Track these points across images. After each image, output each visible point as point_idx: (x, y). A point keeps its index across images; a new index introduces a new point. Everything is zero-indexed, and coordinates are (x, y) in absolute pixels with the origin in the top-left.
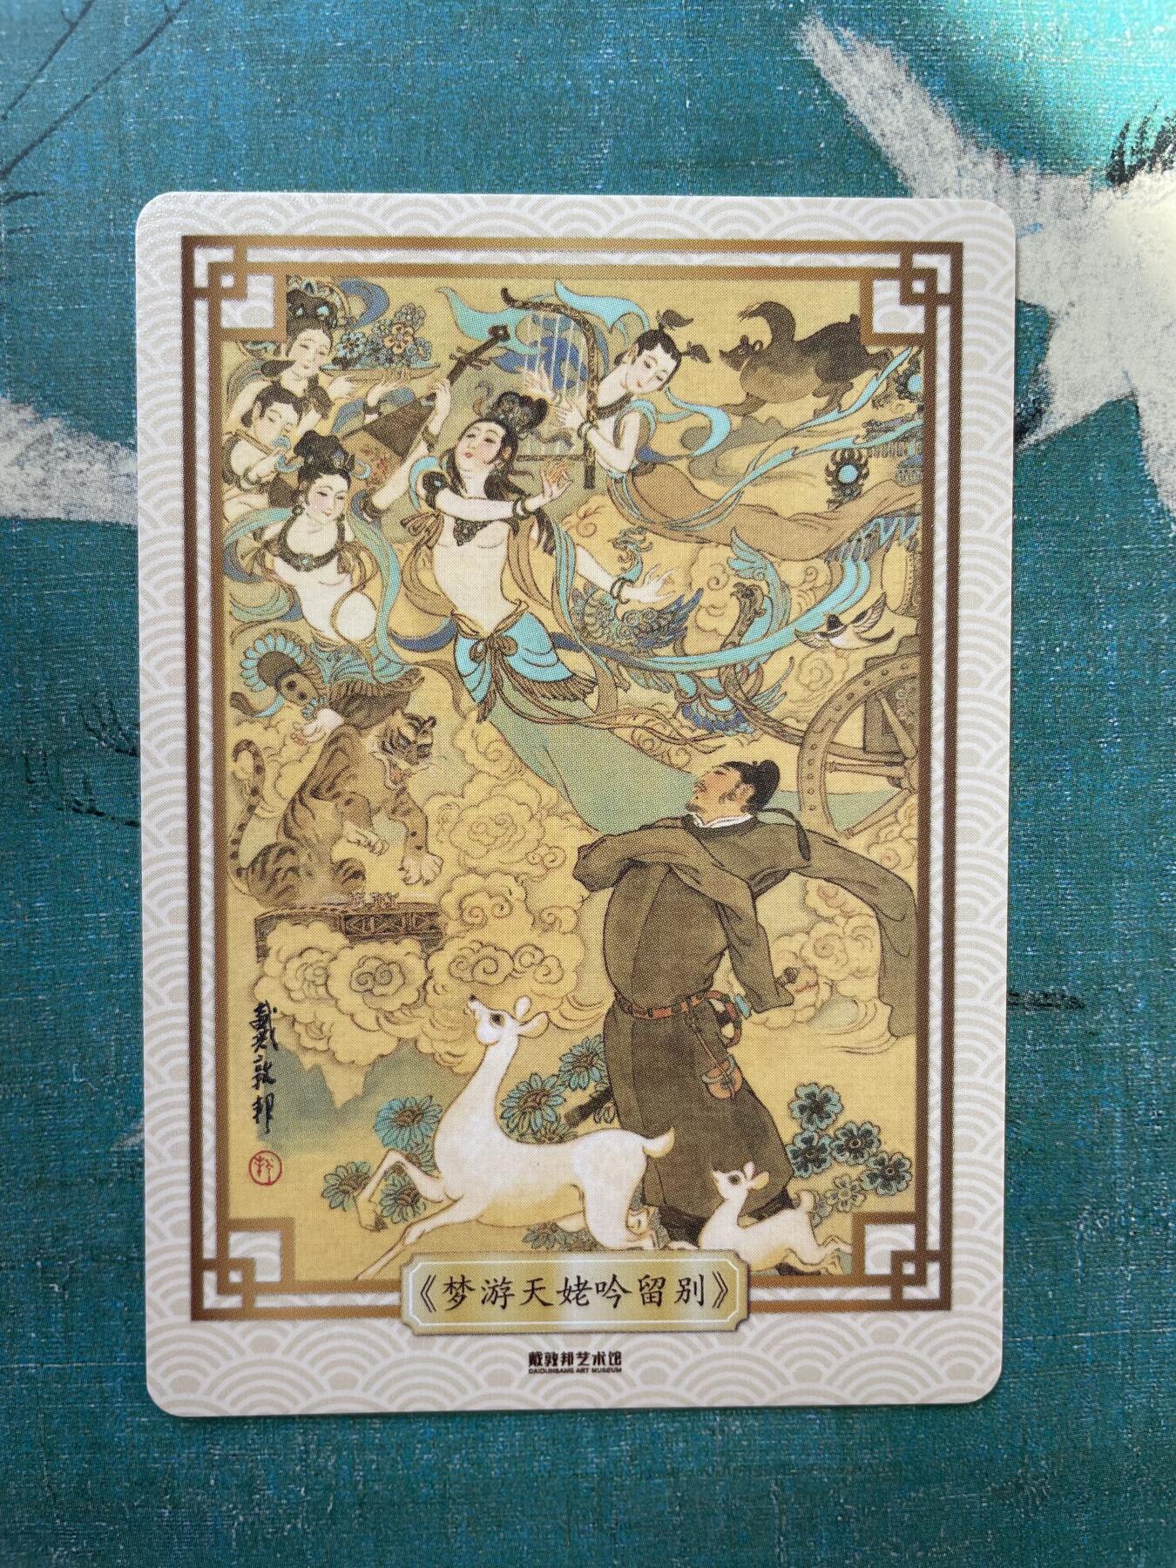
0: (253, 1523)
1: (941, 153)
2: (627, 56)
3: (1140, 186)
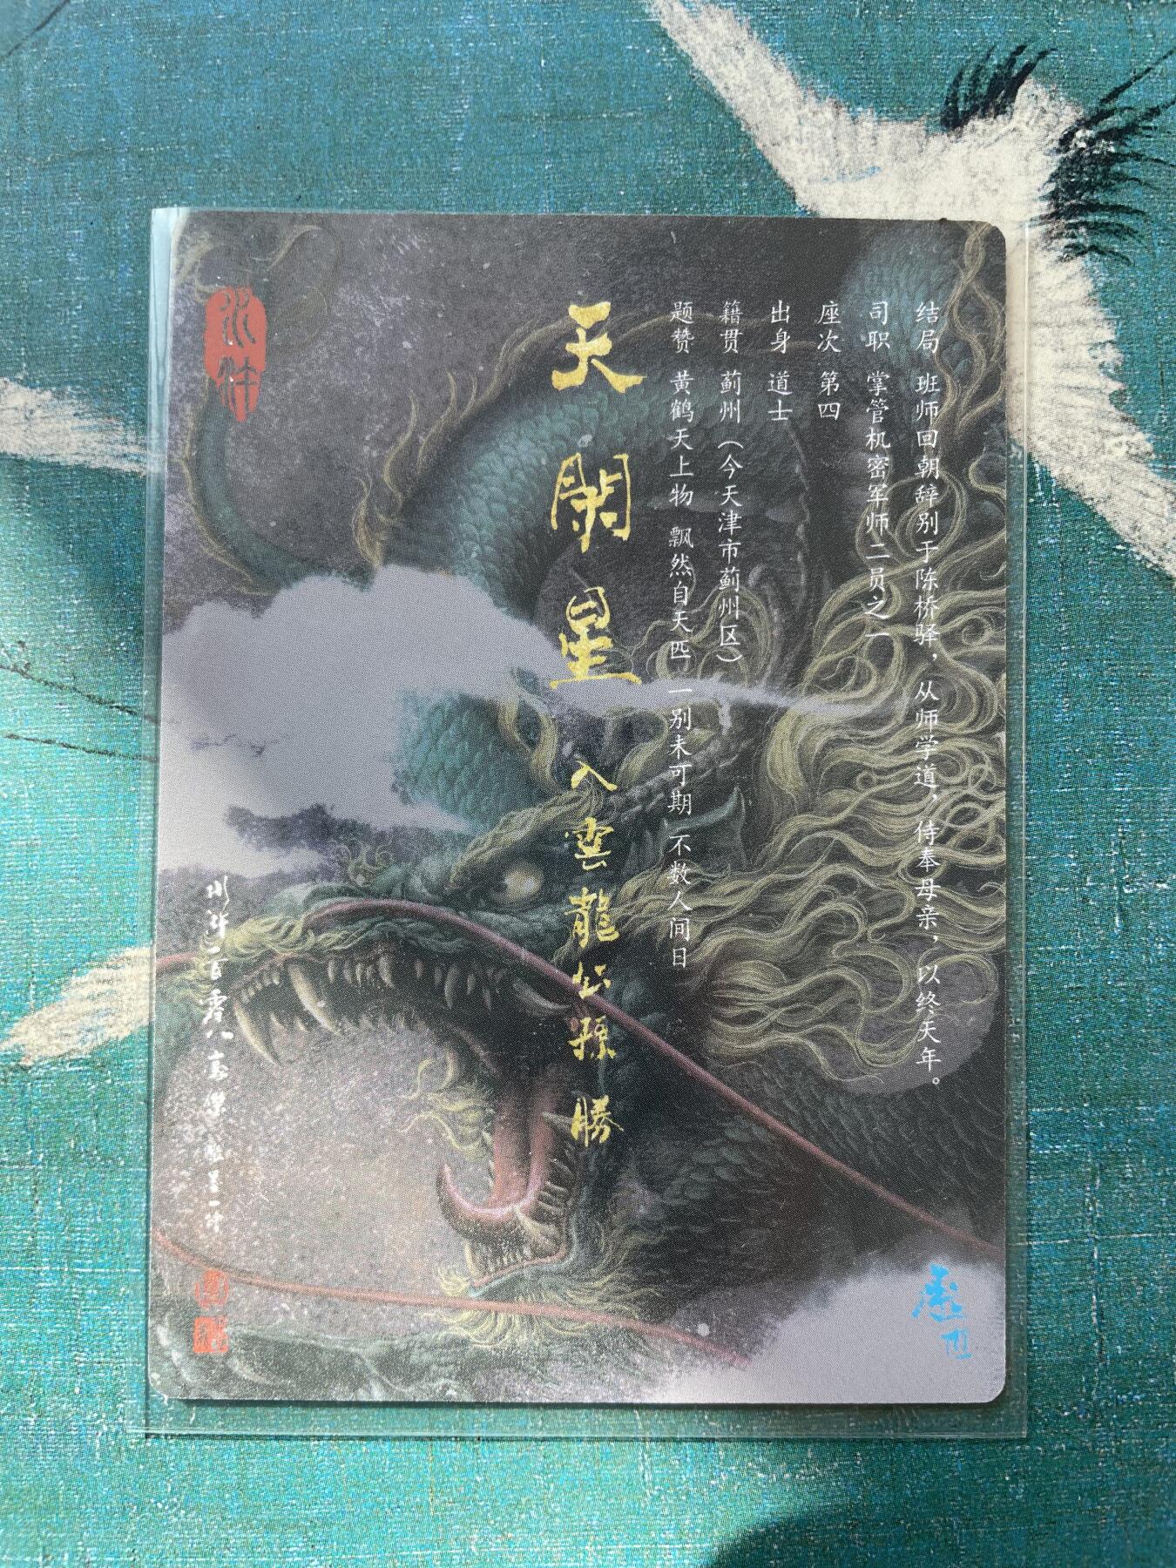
0: (117, 1433)
1: (782, 103)
2: (486, 21)
3: (973, 130)
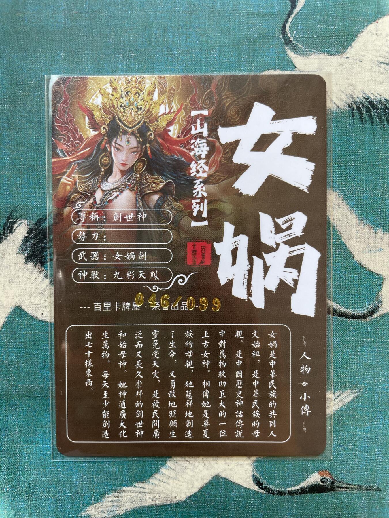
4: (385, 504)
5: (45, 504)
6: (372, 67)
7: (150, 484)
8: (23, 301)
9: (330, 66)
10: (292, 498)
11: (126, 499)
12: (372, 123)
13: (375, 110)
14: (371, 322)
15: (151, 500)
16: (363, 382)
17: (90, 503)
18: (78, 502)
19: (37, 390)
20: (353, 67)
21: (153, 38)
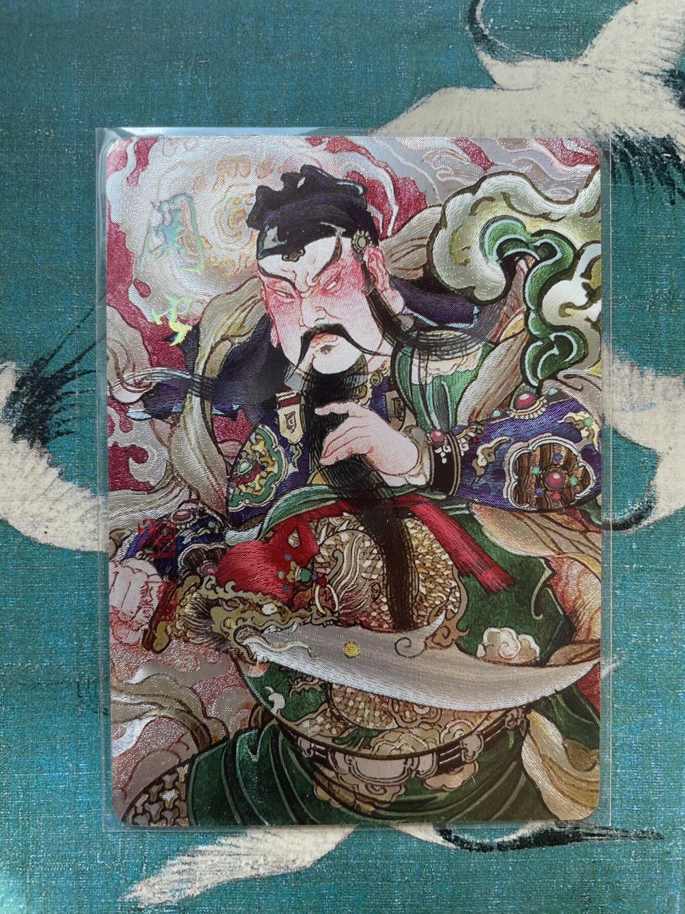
4: (671, 864)
5: (57, 881)
6: (629, 81)
7: (248, 838)
8: (9, 509)
9: (556, 79)
10: (504, 856)
11: (204, 868)
12: (632, 180)
13: (637, 157)
14: (638, 535)
15: (249, 868)
16: (626, 643)
17: (138, 876)
18: (118, 875)
19: (38, 671)
20: (595, 82)
21: (239, 32)
